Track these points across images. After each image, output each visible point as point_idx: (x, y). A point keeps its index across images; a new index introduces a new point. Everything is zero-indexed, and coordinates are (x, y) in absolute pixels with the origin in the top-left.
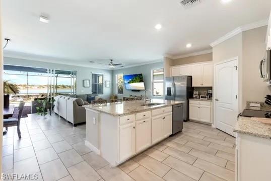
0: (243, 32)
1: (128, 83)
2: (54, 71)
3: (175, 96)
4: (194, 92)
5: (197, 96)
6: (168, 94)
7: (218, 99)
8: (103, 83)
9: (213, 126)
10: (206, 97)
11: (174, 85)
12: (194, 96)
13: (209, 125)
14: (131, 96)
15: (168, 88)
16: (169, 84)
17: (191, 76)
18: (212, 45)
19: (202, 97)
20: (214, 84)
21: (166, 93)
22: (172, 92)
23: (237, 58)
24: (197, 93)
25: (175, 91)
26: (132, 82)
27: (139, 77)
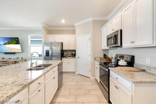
0: (93, 20)
1: (4, 44)
3: (52, 56)
4: (65, 53)
5: (66, 55)
6: (46, 56)
7: (79, 57)
9: (77, 73)
10: (71, 56)
11: (52, 49)
12: (64, 56)
13: (74, 73)
15: (46, 51)
16: (47, 48)
17: (62, 43)
18: (75, 25)
19: (69, 56)
20: (77, 48)
21: (45, 54)
22: (50, 53)
23: (90, 34)
24: (66, 53)
25: (52, 53)
26: (9, 44)
27: (16, 40)
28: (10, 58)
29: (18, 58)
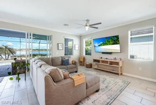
1: (99, 46)
2: (32, 35)
8: (73, 47)
14: (101, 58)
26: (104, 45)
27: (113, 40)
28: (107, 58)
29: (115, 58)
